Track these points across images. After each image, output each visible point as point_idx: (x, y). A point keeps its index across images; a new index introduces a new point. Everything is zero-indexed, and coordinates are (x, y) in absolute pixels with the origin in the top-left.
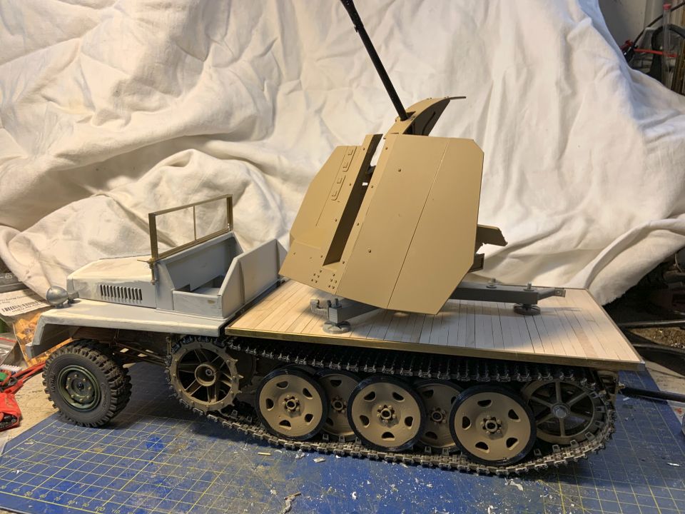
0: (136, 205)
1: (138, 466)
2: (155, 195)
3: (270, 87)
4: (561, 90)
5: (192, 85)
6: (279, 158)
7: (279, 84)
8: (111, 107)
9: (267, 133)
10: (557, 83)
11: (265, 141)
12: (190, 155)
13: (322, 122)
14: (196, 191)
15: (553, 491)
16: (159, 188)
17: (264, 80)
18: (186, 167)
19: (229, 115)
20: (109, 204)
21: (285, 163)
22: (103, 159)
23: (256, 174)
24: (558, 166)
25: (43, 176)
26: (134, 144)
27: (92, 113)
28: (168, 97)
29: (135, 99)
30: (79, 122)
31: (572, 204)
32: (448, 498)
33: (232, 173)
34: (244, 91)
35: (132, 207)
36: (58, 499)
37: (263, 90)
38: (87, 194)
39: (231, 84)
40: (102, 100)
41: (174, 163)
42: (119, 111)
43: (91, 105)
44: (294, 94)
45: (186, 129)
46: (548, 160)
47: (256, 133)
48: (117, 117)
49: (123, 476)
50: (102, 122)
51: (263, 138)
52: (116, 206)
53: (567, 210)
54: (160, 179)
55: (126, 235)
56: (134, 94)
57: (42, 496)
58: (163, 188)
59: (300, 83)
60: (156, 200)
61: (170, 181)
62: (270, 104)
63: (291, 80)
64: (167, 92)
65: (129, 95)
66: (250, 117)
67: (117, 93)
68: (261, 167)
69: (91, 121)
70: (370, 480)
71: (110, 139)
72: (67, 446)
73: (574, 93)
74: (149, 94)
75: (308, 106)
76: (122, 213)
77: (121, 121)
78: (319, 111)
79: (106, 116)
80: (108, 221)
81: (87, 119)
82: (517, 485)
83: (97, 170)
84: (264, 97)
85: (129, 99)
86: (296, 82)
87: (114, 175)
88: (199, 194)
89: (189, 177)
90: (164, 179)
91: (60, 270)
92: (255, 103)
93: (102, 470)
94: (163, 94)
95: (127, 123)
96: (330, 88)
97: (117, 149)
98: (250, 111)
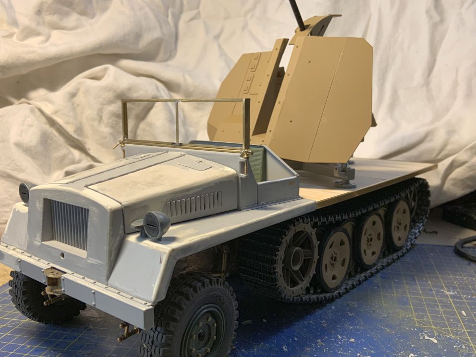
0: (56, 112)
2: (73, 104)
3: (173, 15)
4: (431, 17)
5: (104, 9)
6: (184, 76)
7: (181, 12)
8: (33, 25)
9: (171, 55)
11: (169, 62)
12: (106, 69)
13: (220, 47)
14: (111, 102)
15: (464, 343)
16: (76, 99)
17: (168, 7)
18: (103, 80)
19: (138, 36)
20: (32, 111)
21: (188, 81)
22: (24, 71)
23: (163, 91)
24: (427, 82)
26: (54, 58)
27: (16, 30)
28: (83, 18)
29: (54, 18)
30: (4, 37)
32: (371, 349)
33: (144, 88)
34: (151, 16)
35: (53, 114)
37: (168, 17)
38: (10, 104)
39: (140, 9)
40: (25, 20)
41: (91, 76)
42: (41, 29)
43: (15, 23)
44: (192, 22)
45: (101, 46)
46: (418, 77)
47: (161, 55)
48: (38, 34)
50: (25, 38)
51: (166, 60)
52: (38, 113)
54: (78, 90)
55: (45, 139)
56: (54, 13)
58: (80, 98)
59: (199, 13)
60: (74, 109)
61: (87, 92)
62: (173, 29)
63: (191, 10)
64: (83, 13)
65: (50, 14)
66: (157, 40)
67: (39, 12)
68: (169, 85)
69: (15, 37)
70: (297, 337)
71: (33, 52)
74: (67, 14)
75: (207, 32)
76: (43, 119)
77: (40, 38)
78: (217, 37)
79: (29, 33)
80: (31, 126)
81: (11, 35)
82: (431, 339)
83: (18, 82)
84: (168, 23)
85: (49, 18)
86: (194, 12)
87: (34, 87)
88: (113, 105)
89: (107, 89)
90: (82, 90)
92: (161, 27)
94: (79, 16)
95: (47, 40)
96: (226, 18)
97: (39, 62)
98: (156, 34)
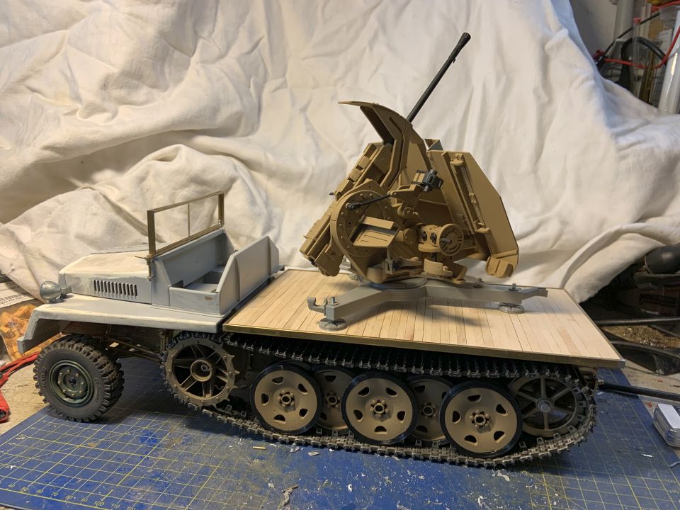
0: (122, 199)
1: (134, 460)
2: (142, 189)
3: (256, 85)
4: (539, 98)
5: (179, 80)
6: (265, 155)
7: (265, 81)
8: (98, 101)
9: (253, 129)
10: (535, 91)
11: (250, 137)
12: (177, 150)
13: (307, 120)
14: (184, 186)
15: (537, 482)
16: (145, 183)
17: (251, 77)
18: (174, 161)
19: (215, 110)
20: (96, 198)
21: (271, 160)
22: (88, 152)
23: (242, 170)
24: (535, 170)
25: (29, 168)
26: (121, 138)
27: (79, 106)
28: (155, 91)
29: (122, 93)
30: (66, 114)
31: (547, 207)
32: (440, 489)
33: (220, 168)
34: (230, 87)
35: (119, 201)
36: (55, 494)
37: (249, 87)
38: (74, 188)
39: (218, 80)
40: (89, 93)
41: (161, 157)
42: (107, 105)
43: (77, 98)
44: (277, 92)
45: (173, 124)
46: (525, 164)
47: (241, 130)
48: (104, 110)
49: (119, 470)
50: (89, 115)
51: (248, 134)
52: (103, 199)
53: (543, 212)
54: (147, 173)
55: (113, 229)
56: (121, 88)
57: (39, 491)
58: (150, 182)
59: (285, 80)
60: (143, 195)
61: (157, 175)
62: (256, 101)
63: (276, 78)
64: (154, 86)
65: (117, 88)
66: (237, 113)
67: (105, 86)
68: (247, 163)
69: (78, 112)
70: (364, 473)
71: (97, 132)
72: (60, 441)
73: (550, 101)
74: (136, 88)
75: (293, 104)
76: (108, 206)
77: (107, 115)
78: (304, 110)
79: (93, 109)
80: (95, 214)
81: (74, 112)
82: (504, 476)
83: (82, 162)
84: (251, 95)
85: (116, 93)
86: (280, 80)
87: (100, 168)
88: (187, 189)
89: (178, 172)
90: (151, 174)
91: (45, 264)
92: (242, 100)
93: (97, 464)
94: (150, 89)
95: (114, 116)
96: (316, 87)
97: (104, 143)
98: (236, 107)
